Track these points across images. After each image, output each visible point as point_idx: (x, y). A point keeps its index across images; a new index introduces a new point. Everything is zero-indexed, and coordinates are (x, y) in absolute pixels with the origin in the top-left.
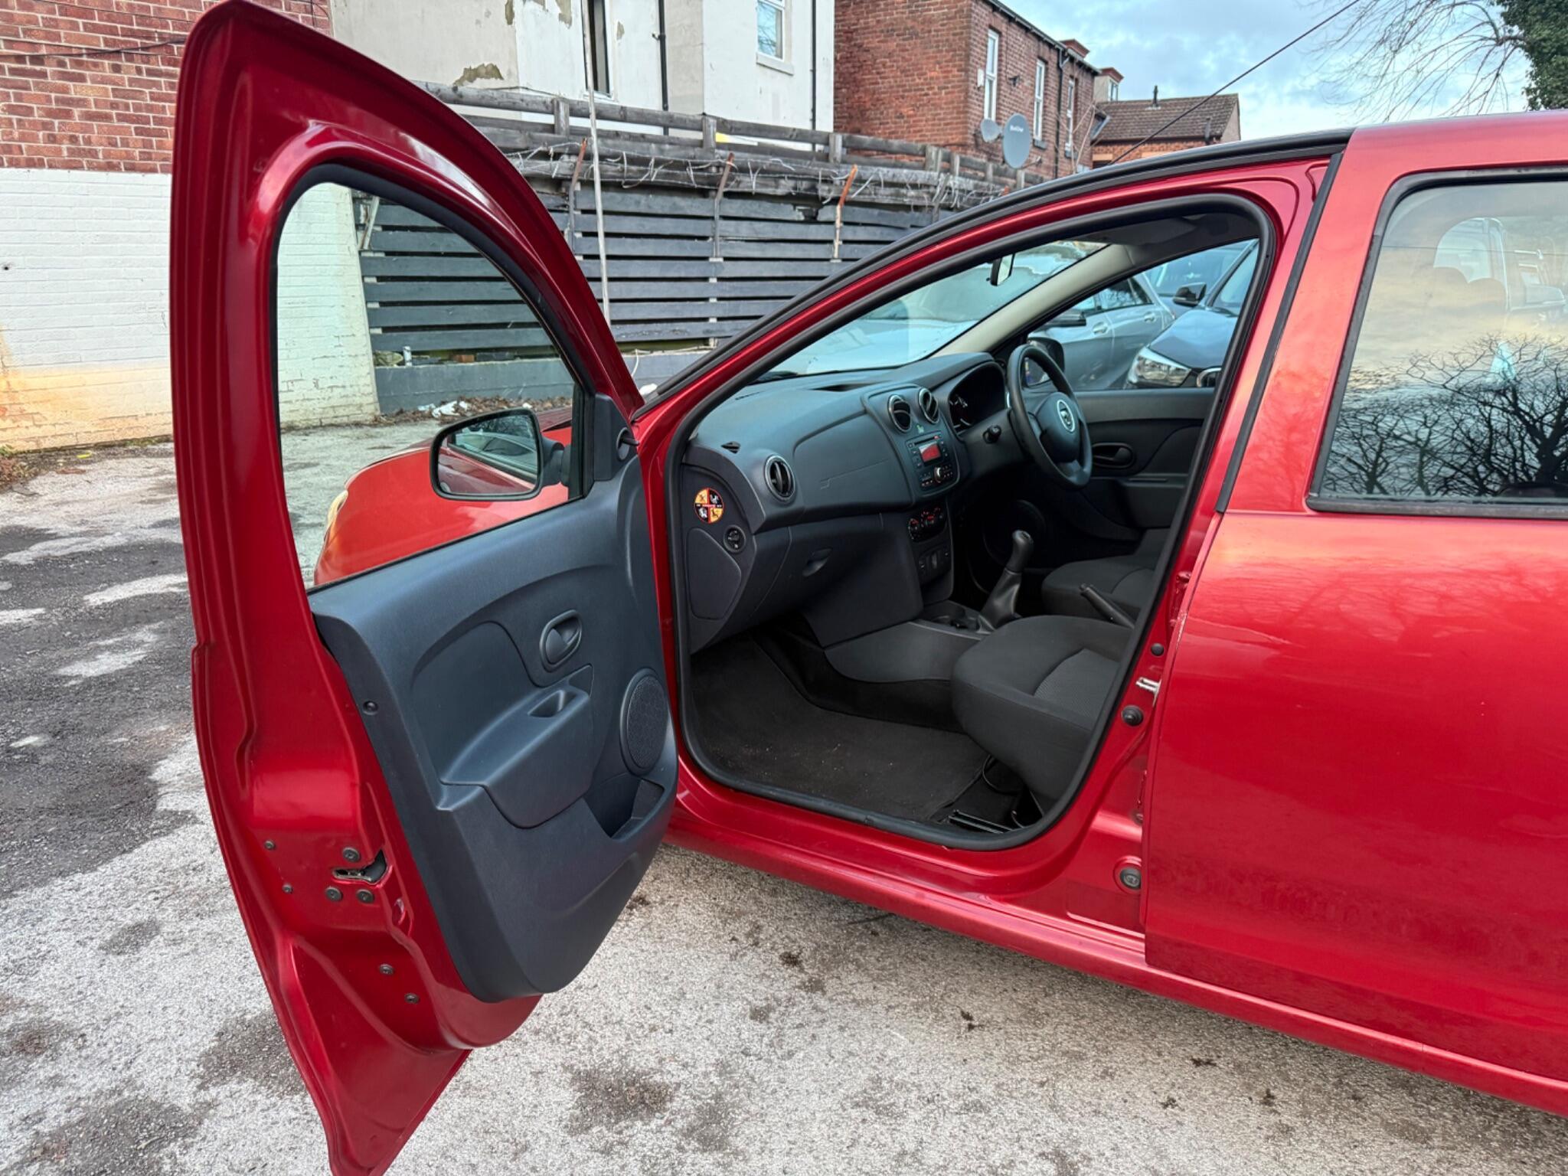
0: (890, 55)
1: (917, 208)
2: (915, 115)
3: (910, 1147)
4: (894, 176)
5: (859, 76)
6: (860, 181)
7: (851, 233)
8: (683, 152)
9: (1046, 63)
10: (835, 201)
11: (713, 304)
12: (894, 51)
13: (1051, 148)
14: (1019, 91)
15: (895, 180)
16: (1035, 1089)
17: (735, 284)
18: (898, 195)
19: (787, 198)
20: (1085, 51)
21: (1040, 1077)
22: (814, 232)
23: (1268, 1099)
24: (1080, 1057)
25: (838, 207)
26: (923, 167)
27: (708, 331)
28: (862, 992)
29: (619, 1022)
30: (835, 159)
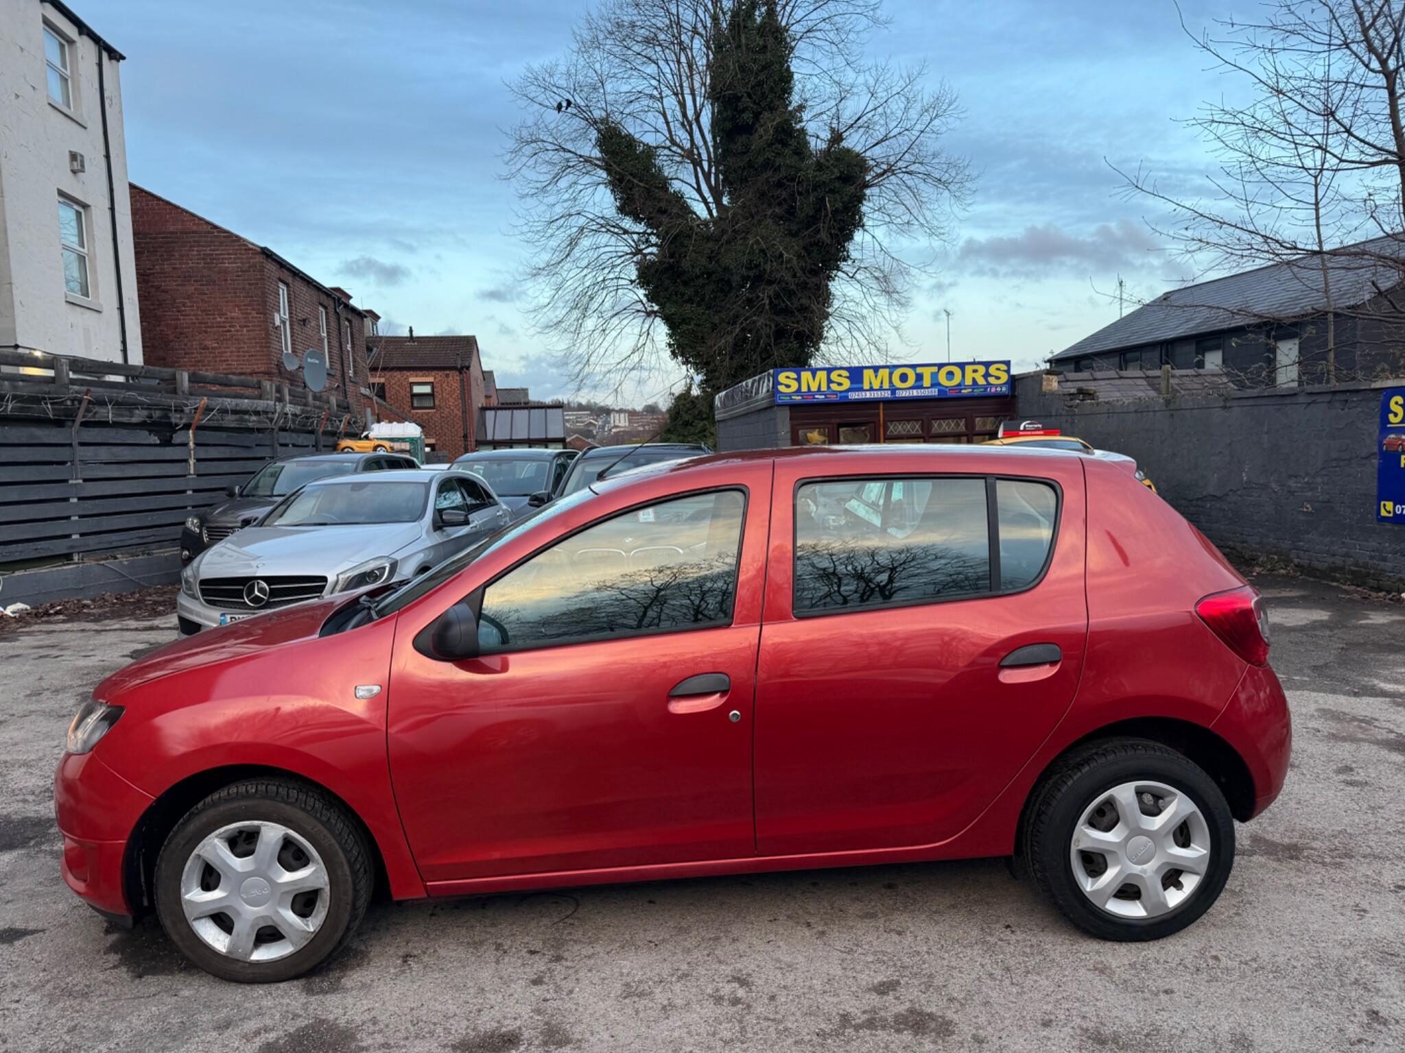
0: (189, 297)
1: (259, 430)
2: (220, 348)
3: (666, 1003)
4: (237, 405)
5: (159, 313)
6: (208, 409)
7: (204, 453)
8: (37, 388)
9: (325, 308)
10: (187, 427)
11: (76, 521)
12: (192, 294)
13: (338, 374)
14: (308, 330)
15: (238, 408)
16: (706, 958)
17: (97, 501)
18: (242, 420)
19: (141, 425)
20: (350, 297)
21: (706, 952)
22: (169, 453)
23: (809, 925)
24: (717, 939)
25: (191, 432)
26: (260, 397)
27: (71, 547)
28: (588, 951)
29: (455, 1015)
30: (183, 392)
